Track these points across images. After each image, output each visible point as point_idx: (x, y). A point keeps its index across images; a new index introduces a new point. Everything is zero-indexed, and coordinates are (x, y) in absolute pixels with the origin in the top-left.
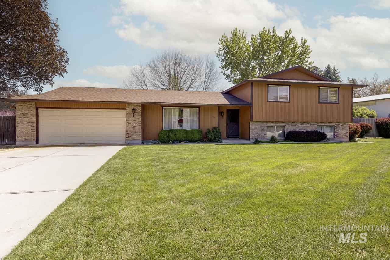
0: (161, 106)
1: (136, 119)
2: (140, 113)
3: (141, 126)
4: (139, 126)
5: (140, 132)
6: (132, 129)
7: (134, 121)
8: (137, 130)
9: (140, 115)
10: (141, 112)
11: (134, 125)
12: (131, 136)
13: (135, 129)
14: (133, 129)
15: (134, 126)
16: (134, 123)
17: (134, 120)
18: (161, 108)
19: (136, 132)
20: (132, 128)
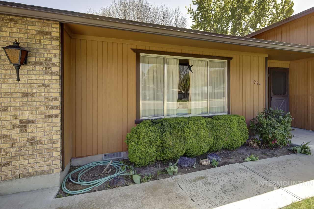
0: (133, 50)
1: (34, 91)
2: (54, 64)
3: (56, 116)
4: (50, 116)
5: (52, 142)
6: (15, 133)
7: (25, 99)
8: (39, 136)
9: (52, 74)
10: (57, 60)
11: (26, 115)
12: (8, 164)
13: (29, 130)
14: (18, 130)
15: (25, 118)
16: (27, 104)
17: (25, 95)
18: (134, 54)
19: (33, 142)
20: (14, 127)
